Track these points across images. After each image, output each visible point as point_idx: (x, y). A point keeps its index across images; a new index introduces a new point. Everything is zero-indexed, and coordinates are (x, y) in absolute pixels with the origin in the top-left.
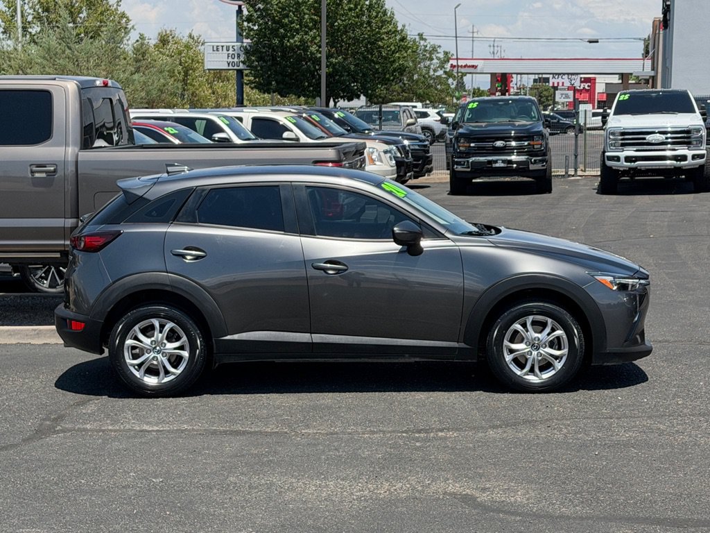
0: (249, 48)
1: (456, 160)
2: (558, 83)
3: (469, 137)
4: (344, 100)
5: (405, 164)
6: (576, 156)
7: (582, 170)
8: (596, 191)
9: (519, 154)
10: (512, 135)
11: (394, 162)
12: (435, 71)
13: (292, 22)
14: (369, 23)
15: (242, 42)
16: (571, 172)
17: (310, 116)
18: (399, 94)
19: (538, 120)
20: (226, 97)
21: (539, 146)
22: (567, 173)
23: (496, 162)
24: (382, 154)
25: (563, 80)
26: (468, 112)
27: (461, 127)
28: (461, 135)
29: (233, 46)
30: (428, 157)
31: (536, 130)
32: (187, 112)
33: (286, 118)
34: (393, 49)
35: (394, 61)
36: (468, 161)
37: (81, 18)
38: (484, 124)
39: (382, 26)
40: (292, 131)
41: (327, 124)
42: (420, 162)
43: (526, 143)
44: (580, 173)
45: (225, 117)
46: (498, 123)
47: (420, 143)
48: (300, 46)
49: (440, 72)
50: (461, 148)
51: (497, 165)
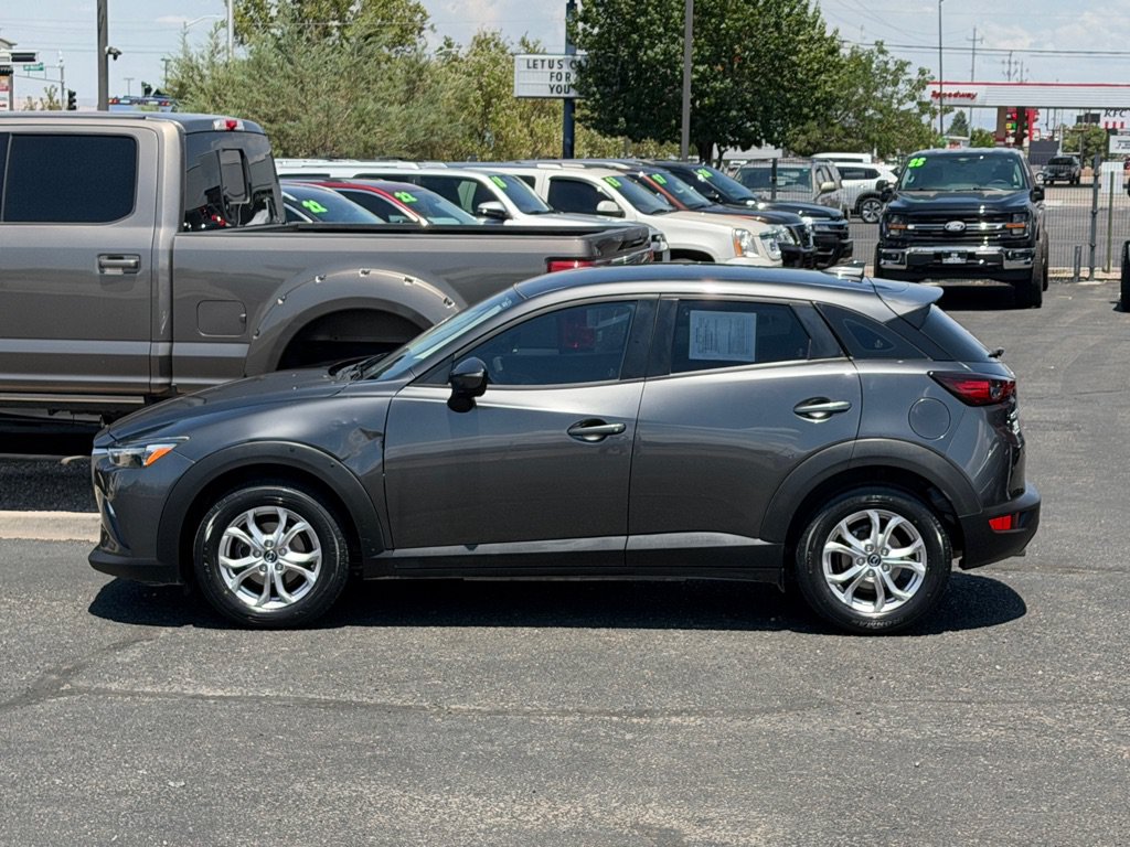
0: (584, 63)
1: (884, 250)
2: (1114, 124)
3: (906, 214)
4: (736, 149)
5: (801, 258)
6: (1093, 248)
7: (1103, 271)
8: (1115, 306)
9: (992, 242)
10: (982, 212)
11: (779, 252)
12: (900, 102)
13: (652, 23)
14: (777, 26)
15: (574, 55)
16: (1085, 272)
17: (650, 176)
18: (839, 140)
19: (1023, 188)
20: (549, 140)
21: (1021, 231)
22: (1077, 273)
23: (948, 255)
24: (758, 240)
25: (1122, 119)
26: (908, 173)
27: (895, 198)
28: (893, 211)
29: (559, 61)
30: (845, 245)
31: (1015, 204)
32: (443, 168)
33: (604, 179)
34: (816, 67)
35: (816, 88)
36: (903, 254)
37: (352, 12)
38: (932, 194)
39: (799, 31)
40: (613, 200)
41: (679, 189)
42: (831, 253)
43: (999, 226)
44: (1099, 274)
45: (502, 177)
46: (956, 191)
47: (832, 223)
48: (664, 61)
49: (910, 105)
50: (893, 232)
51: (950, 261)
